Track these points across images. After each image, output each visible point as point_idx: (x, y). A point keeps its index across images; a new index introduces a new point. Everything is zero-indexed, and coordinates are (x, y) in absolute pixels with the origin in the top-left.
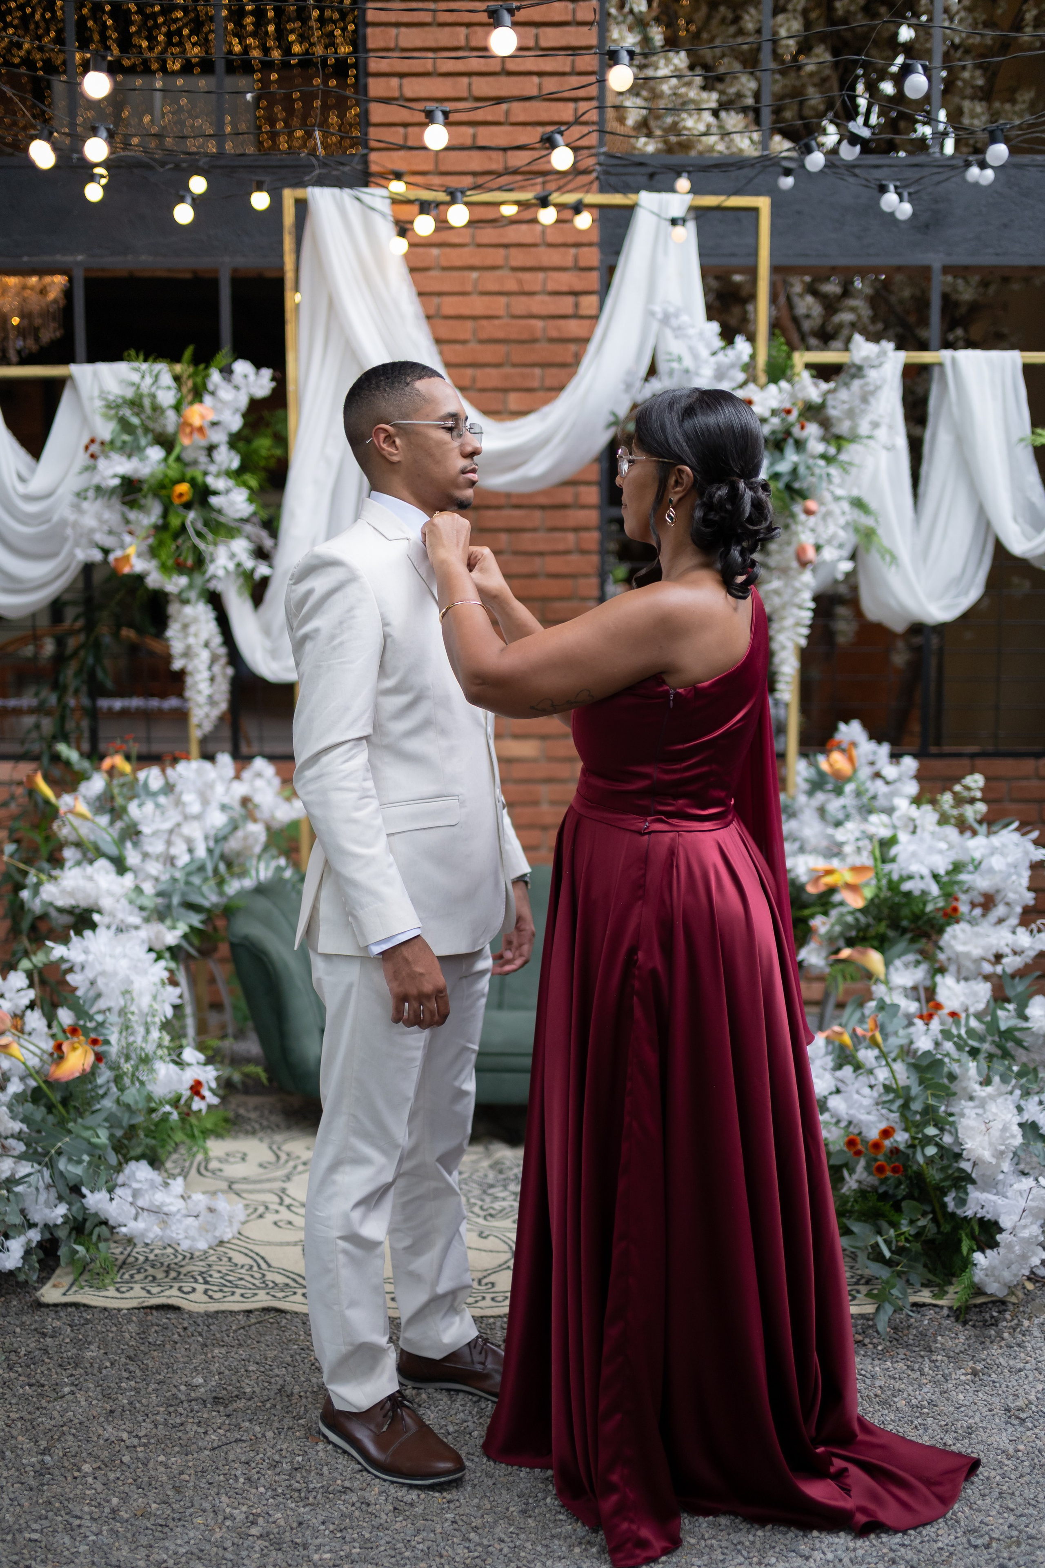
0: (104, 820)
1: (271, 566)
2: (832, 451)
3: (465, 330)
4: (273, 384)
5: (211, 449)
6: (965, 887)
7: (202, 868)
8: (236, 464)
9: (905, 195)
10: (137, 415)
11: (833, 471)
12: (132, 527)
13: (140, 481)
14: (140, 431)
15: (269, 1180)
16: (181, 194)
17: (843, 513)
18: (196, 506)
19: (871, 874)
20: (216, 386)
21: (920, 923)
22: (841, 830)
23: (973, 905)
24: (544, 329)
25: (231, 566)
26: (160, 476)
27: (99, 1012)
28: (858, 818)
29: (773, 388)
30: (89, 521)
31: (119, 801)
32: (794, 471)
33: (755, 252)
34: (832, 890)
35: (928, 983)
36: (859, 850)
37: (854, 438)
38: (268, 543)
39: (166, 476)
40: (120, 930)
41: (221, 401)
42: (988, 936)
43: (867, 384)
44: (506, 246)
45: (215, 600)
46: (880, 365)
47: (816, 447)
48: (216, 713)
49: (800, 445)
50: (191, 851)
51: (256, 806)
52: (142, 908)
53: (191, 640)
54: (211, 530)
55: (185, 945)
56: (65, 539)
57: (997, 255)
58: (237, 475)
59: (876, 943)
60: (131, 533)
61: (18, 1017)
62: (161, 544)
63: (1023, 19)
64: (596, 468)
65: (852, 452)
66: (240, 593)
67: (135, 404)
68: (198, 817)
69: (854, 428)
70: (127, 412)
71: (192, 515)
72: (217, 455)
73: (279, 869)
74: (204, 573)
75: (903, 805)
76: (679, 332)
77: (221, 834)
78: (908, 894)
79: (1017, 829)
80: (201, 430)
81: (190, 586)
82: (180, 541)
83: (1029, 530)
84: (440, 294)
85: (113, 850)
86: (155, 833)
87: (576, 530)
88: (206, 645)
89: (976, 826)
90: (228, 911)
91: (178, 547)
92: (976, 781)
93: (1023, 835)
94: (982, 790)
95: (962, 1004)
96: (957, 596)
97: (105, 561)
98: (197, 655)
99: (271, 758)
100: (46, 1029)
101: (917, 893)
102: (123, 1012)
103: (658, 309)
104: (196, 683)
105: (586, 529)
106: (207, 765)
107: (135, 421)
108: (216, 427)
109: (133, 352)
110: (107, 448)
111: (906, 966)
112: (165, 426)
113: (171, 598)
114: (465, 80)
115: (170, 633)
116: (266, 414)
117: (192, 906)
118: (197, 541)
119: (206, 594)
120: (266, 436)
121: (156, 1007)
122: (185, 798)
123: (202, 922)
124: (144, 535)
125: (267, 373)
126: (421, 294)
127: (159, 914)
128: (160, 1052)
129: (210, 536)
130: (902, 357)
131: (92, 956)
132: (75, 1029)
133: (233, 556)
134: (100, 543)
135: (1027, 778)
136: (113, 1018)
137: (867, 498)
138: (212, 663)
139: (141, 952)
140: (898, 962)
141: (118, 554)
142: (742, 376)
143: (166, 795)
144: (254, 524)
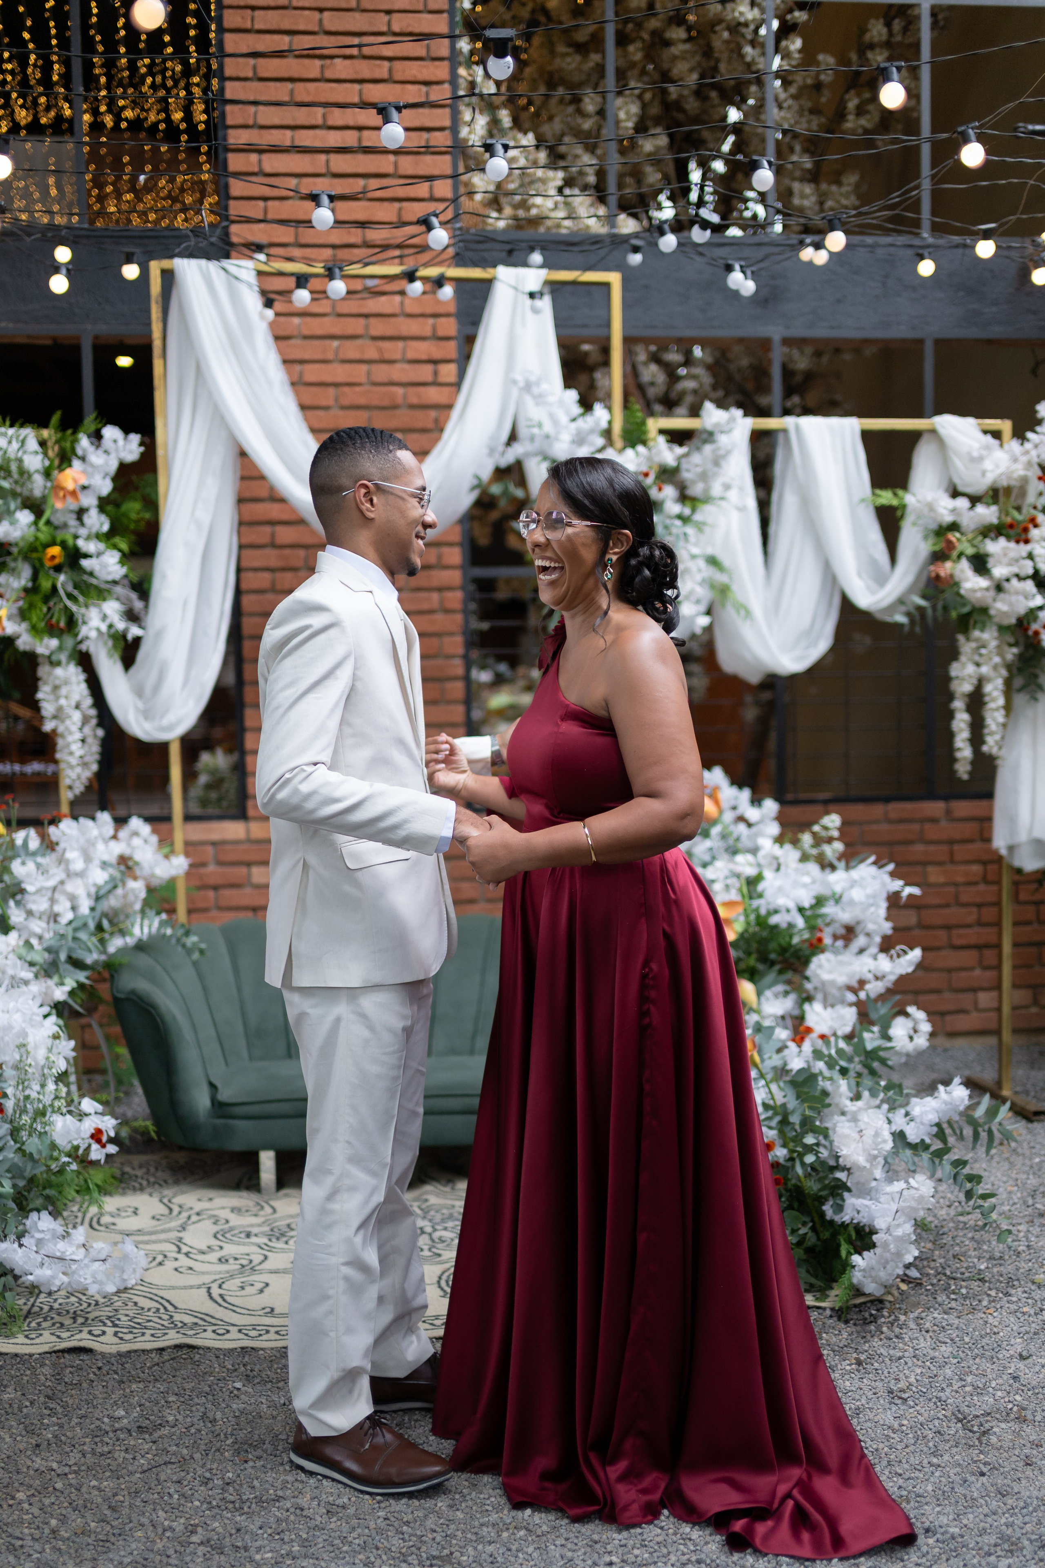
1: (140, 627)
2: (687, 511)
3: (328, 396)
4: (142, 449)
5: (81, 513)
6: (828, 920)
7: (86, 924)
8: (106, 527)
9: (749, 273)
10: (6, 480)
11: (690, 530)
12: (2, 590)
13: (10, 545)
14: (9, 496)
15: (163, 1231)
16: (51, 266)
17: (700, 570)
18: (65, 569)
19: (740, 910)
20: (85, 452)
21: (788, 955)
22: (708, 868)
23: (836, 937)
24: (405, 396)
25: (104, 628)
26: (32, 539)
28: (726, 856)
29: (630, 452)
33: (608, 325)
35: (796, 1012)
36: (727, 887)
37: (707, 499)
38: (139, 605)
39: (37, 538)
40: (11, 986)
41: (92, 465)
42: (850, 964)
43: (718, 448)
44: (366, 316)
45: (85, 661)
46: (730, 431)
47: (673, 508)
48: (87, 774)
50: (74, 908)
51: (137, 864)
52: (31, 964)
53: (63, 702)
54: (83, 593)
55: (71, 1002)
57: (832, 328)
58: (108, 537)
59: (747, 975)
60: (1, 596)
62: (31, 606)
63: (845, 108)
64: (458, 529)
65: (705, 513)
66: (111, 656)
67: (3, 469)
68: (81, 875)
69: (707, 490)
71: (62, 578)
72: (86, 519)
73: (161, 924)
74: (76, 635)
75: (767, 845)
76: (539, 399)
77: (102, 892)
78: (776, 927)
79: (875, 863)
80: (74, 493)
81: (60, 648)
82: (51, 604)
83: (873, 585)
84: (302, 362)
86: (39, 891)
87: (440, 589)
88: (77, 707)
89: (835, 862)
90: (111, 968)
91: (49, 609)
92: (833, 821)
93: (881, 867)
94: (838, 829)
95: (831, 1027)
96: (807, 647)
98: (70, 717)
99: (145, 818)
101: (784, 925)
102: (16, 1067)
104: (68, 745)
105: (450, 588)
106: (87, 822)
107: (6, 485)
108: (86, 492)
111: (776, 996)
112: (31, 490)
113: (40, 660)
114: (323, 157)
115: (40, 695)
116: (134, 478)
117: (77, 964)
118: (69, 603)
119: (77, 656)
120: (136, 500)
121: (52, 1058)
122: (71, 855)
123: (88, 978)
124: (14, 598)
125: (135, 438)
126: (285, 362)
127: (45, 971)
128: (57, 1104)
129: (81, 599)
130: (749, 423)
133: (105, 616)
135: (877, 822)
136: (9, 1072)
137: (720, 556)
138: (83, 724)
139: (32, 1006)
140: (768, 993)
142: (600, 440)
143: (46, 855)
144: (125, 586)
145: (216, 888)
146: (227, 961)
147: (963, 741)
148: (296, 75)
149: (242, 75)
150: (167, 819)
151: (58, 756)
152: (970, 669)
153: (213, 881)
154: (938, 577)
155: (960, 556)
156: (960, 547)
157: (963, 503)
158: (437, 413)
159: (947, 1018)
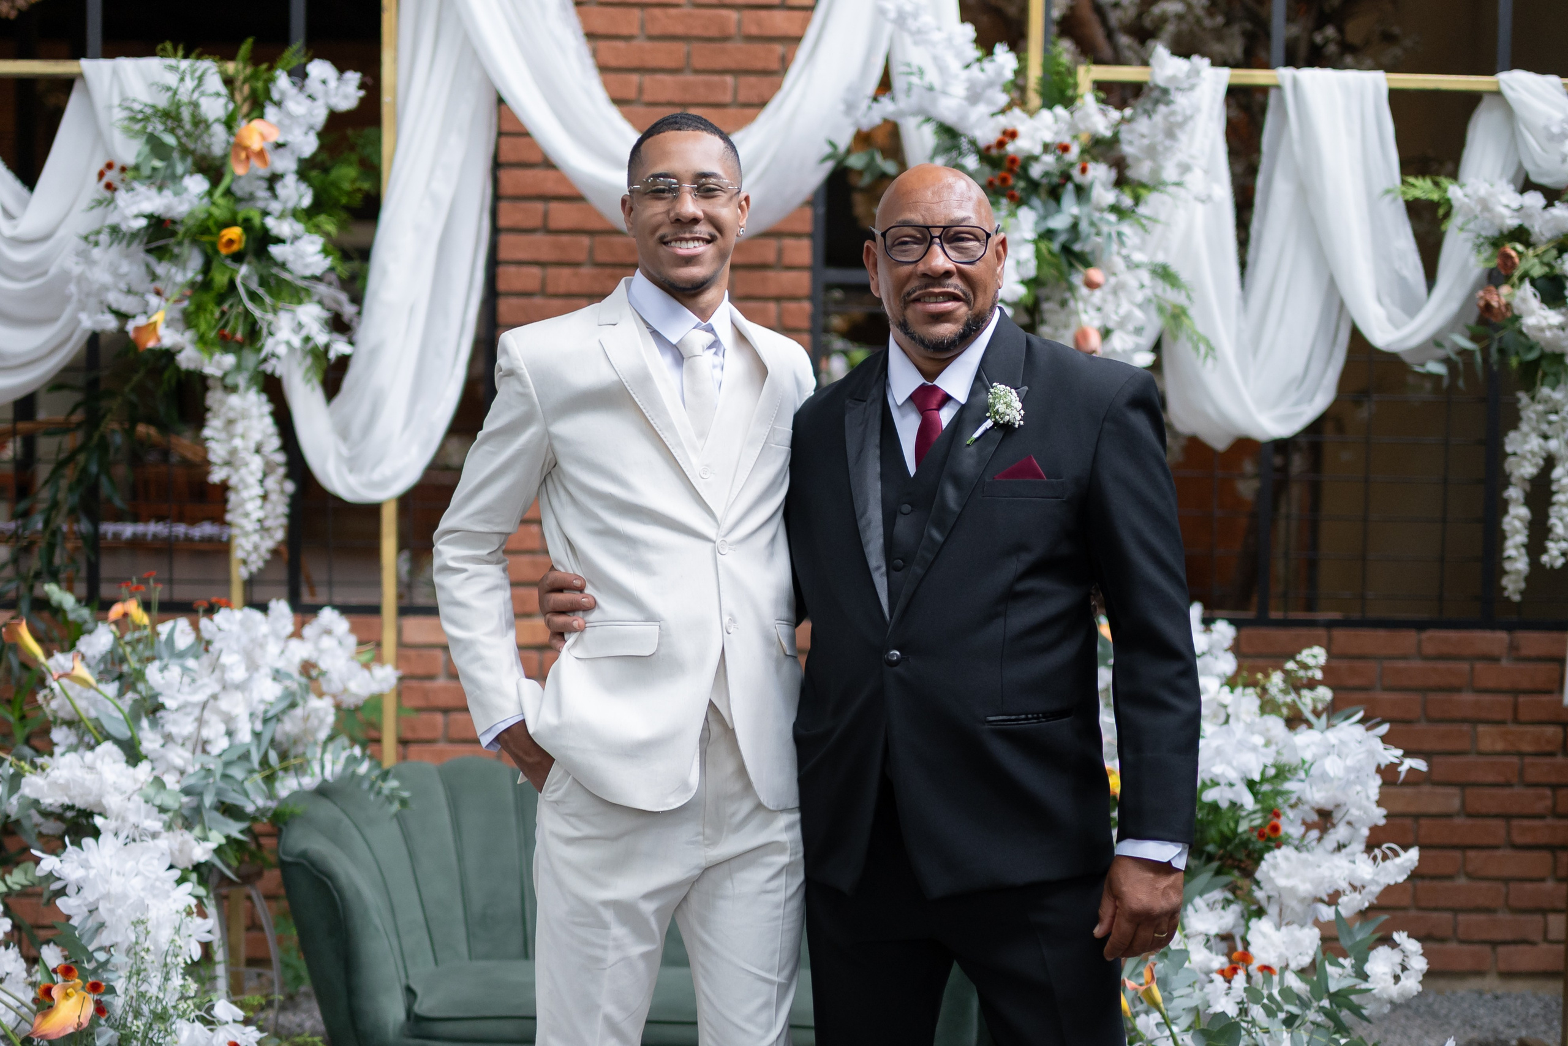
0: (111, 689)
1: (351, 343)
2: (1127, 201)
3: (631, 21)
4: (362, 93)
5: (273, 180)
7: (245, 757)
8: (307, 201)
10: (172, 131)
11: (1126, 228)
12: (159, 285)
13: (174, 222)
14: (176, 155)
17: (1139, 287)
18: (250, 257)
20: (283, 95)
21: (1231, 847)
23: (1308, 827)
25: (297, 342)
26: (203, 216)
27: (101, 949)
29: (1046, 115)
30: (101, 276)
31: (132, 664)
32: (1074, 227)
37: (1156, 185)
38: (349, 310)
39: (210, 215)
40: (131, 839)
41: (289, 115)
42: (1321, 866)
43: (1173, 113)
45: (272, 388)
46: (1192, 88)
47: (1104, 195)
48: (269, 544)
49: (1082, 192)
50: (230, 734)
51: (323, 673)
52: (162, 810)
53: (238, 442)
54: (270, 292)
55: (218, 863)
56: (67, 299)
58: (308, 215)
60: (158, 293)
62: (200, 308)
64: (808, 214)
65: (1153, 204)
66: (307, 379)
67: (170, 116)
68: (241, 687)
69: (1156, 171)
71: (244, 270)
72: (279, 188)
73: (352, 760)
74: (260, 350)
75: (1216, 686)
76: (920, 37)
77: (272, 712)
79: (1361, 722)
80: (261, 154)
81: (239, 367)
82: (226, 306)
83: (1398, 313)
85: (122, 731)
86: (182, 708)
88: (258, 451)
89: (1312, 718)
90: (279, 820)
91: (223, 313)
92: (1315, 656)
94: (1323, 669)
95: (1280, 956)
97: (122, 331)
98: (246, 464)
100: (25, 974)
102: (133, 951)
103: (891, 7)
104: (243, 502)
106: (257, 615)
107: (170, 140)
108: (281, 151)
109: (169, 46)
110: (129, 175)
112: (209, 147)
113: (210, 382)
115: (207, 432)
116: (349, 132)
117: (230, 811)
118: (250, 306)
119: (261, 379)
120: (350, 164)
121: (179, 942)
122: (225, 659)
123: (242, 832)
124: (176, 296)
125: (353, 78)
127: (185, 819)
128: (182, 1005)
129: (268, 300)
130: (1225, 76)
131: (92, 873)
132: (67, 971)
133: (300, 326)
134: (115, 306)
135: (1404, 657)
136: (119, 958)
137: (1175, 266)
138: (265, 475)
139: (159, 868)
140: (1199, 901)
141: (141, 321)
142: (1003, 99)
143: (197, 657)
144: (330, 284)
145: (445, 711)
146: (444, 817)
147: (1516, 547)
150: (375, 610)
151: (229, 517)
152: (1534, 443)
153: (442, 701)
154: (1488, 307)
155: (1521, 279)
156: (1522, 267)
157: (1535, 200)
158: (779, 49)
159: (1501, 949)
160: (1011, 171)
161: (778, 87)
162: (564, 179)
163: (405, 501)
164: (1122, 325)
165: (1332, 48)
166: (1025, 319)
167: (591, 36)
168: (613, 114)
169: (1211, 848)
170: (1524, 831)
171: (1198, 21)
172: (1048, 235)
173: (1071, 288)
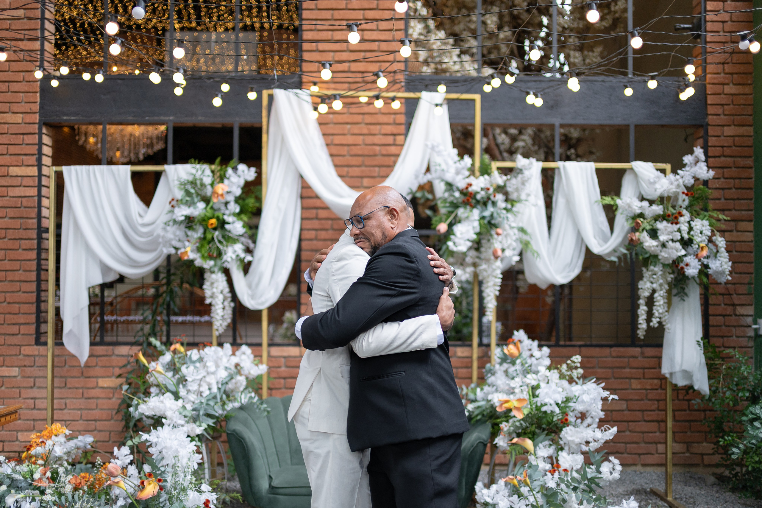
0: (170, 374)
1: (252, 256)
2: (509, 206)
3: (344, 150)
4: (256, 175)
5: (226, 203)
6: (572, 409)
7: (215, 397)
8: (238, 210)
10: (194, 188)
11: (509, 215)
12: (189, 238)
13: (194, 218)
14: (194, 196)
16: (217, 91)
17: (515, 234)
18: (219, 229)
19: (527, 403)
20: (230, 176)
21: (551, 426)
22: (513, 381)
23: (577, 418)
24: (380, 150)
25: (234, 257)
26: (203, 215)
27: (163, 466)
28: (523, 376)
29: (481, 178)
30: (170, 236)
31: (178, 365)
32: (492, 215)
33: (474, 118)
34: (509, 410)
35: (555, 455)
36: (521, 391)
37: (519, 201)
38: (251, 246)
39: (205, 215)
40: (174, 427)
41: (232, 182)
42: (582, 432)
43: (524, 177)
44: (363, 114)
45: (226, 272)
46: (530, 168)
47: (502, 204)
48: (225, 324)
49: (494, 204)
50: (210, 389)
51: (241, 368)
52: (185, 416)
53: (215, 290)
54: (225, 240)
55: (205, 433)
56: (159, 243)
57: (584, 119)
58: (238, 215)
59: (530, 436)
60: (188, 241)
61: (124, 468)
62: (202, 246)
65: (518, 207)
66: (238, 269)
67: (193, 183)
68: (213, 373)
69: (519, 196)
70: (189, 187)
71: (217, 233)
72: (229, 206)
73: (251, 398)
74: (222, 259)
75: (543, 370)
76: (439, 153)
77: (224, 381)
78: (545, 412)
79: (595, 382)
80: (222, 195)
81: (215, 265)
82: (211, 245)
83: (601, 242)
84: (332, 135)
85: (173, 388)
86: (193, 380)
88: (222, 292)
89: (577, 380)
90: (227, 418)
91: (210, 248)
92: (577, 359)
93: (598, 385)
94: (580, 363)
95: (570, 465)
96: (569, 272)
97: (176, 253)
98: (217, 297)
99: (249, 345)
100: (137, 474)
101: (549, 412)
102: (173, 466)
103: (429, 144)
104: (216, 310)
106: (219, 349)
107: (192, 191)
108: (229, 194)
109: (193, 160)
110: (179, 203)
111: (545, 447)
112: (206, 193)
113: (205, 270)
115: (205, 287)
116: (252, 188)
117: (210, 415)
118: (219, 245)
119: (222, 269)
120: (252, 198)
121: (189, 464)
122: (208, 364)
123: (214, 423)
124: (194, 242)
125: (253, 169)
126: (324, 135)
127: (193, 419)
128: (190, 486)
129: (224, 243)
130: (540, 165)
131: (160, 440)
132: (150, 475)
133: (235, 251)
134: (174, 245)
135: (606, 357)
136: (169, 469)
137: (526, 227)
138: (224, 300)
139: (183, 437)
140: (541, 445)
141: (182, 250)
142: (467, 173)
143: (200, 362)
144: (245, 237)
145: (285, 378)
147: (643, 320)
148: (334, 7)
149: (311, 7)
150: (260, 345)
151: (212, 314)
152: (648, 285)
153: (284, 375)
154: (631, 239)
155: (643, 230)
156: (643, 226)
157: (646, 204)
158: (393, 158)
159: (642, 456)
160: (470, 197)
161: (392, 170)
162: (323, 202)
163: (271, 309)
164: (508, 247)
165: (573, 156)
166: (476, 246)
167: (332, 155)
168: (339, 180)
169: (544, 426)
170: (648, 416)
171: (530, 149)
172: (483, 218)
173: (491, 235)
